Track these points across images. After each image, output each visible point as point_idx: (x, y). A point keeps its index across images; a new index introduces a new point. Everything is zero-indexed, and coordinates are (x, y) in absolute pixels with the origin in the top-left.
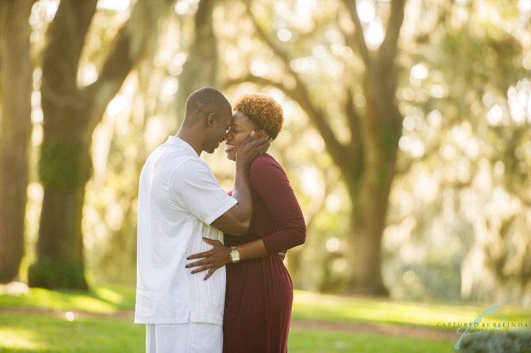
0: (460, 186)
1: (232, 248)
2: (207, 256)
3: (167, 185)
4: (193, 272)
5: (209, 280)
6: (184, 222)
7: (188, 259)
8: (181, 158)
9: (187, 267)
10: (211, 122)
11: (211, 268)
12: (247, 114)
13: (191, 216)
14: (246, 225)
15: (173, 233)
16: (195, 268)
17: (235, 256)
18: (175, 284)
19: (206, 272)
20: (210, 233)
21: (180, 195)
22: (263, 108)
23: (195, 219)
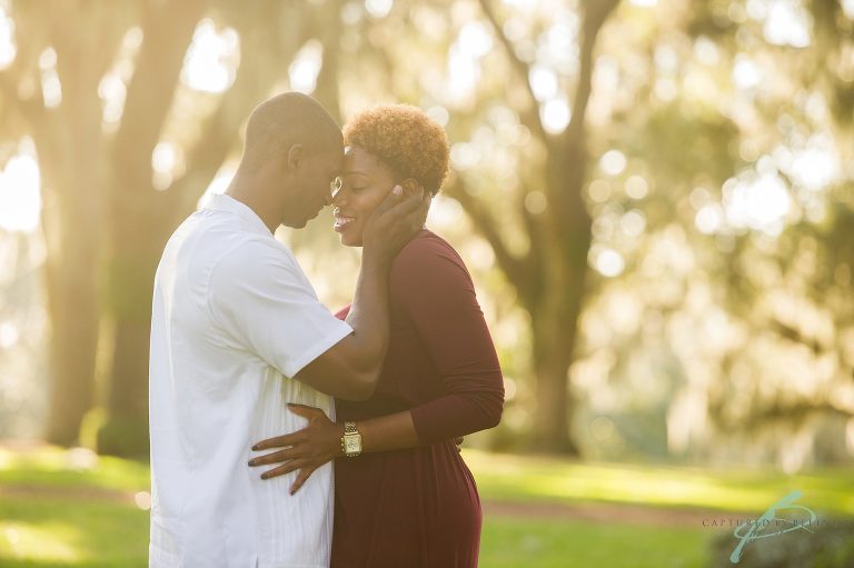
0: (667, 311)
1: (348, 425)
2: (295, 444)
3: (201, 294)
4: (265, 477)
5: (298, 494)
6: (240, 371)
7: (255, 448)
8: (233, 236)
9: (252, 464)
10: (296, 163)
11: (303, 466)
12: (371, 151)
13: (257, 359)
14: (371, 378)
15: (221, 393)
16: (267, 468)
17: (353, 444)
18: (225, 505)
19: (292, 477)
20: (300, 394)
21: (229, 314)
22: (403, 134)
23: (263, 364)
